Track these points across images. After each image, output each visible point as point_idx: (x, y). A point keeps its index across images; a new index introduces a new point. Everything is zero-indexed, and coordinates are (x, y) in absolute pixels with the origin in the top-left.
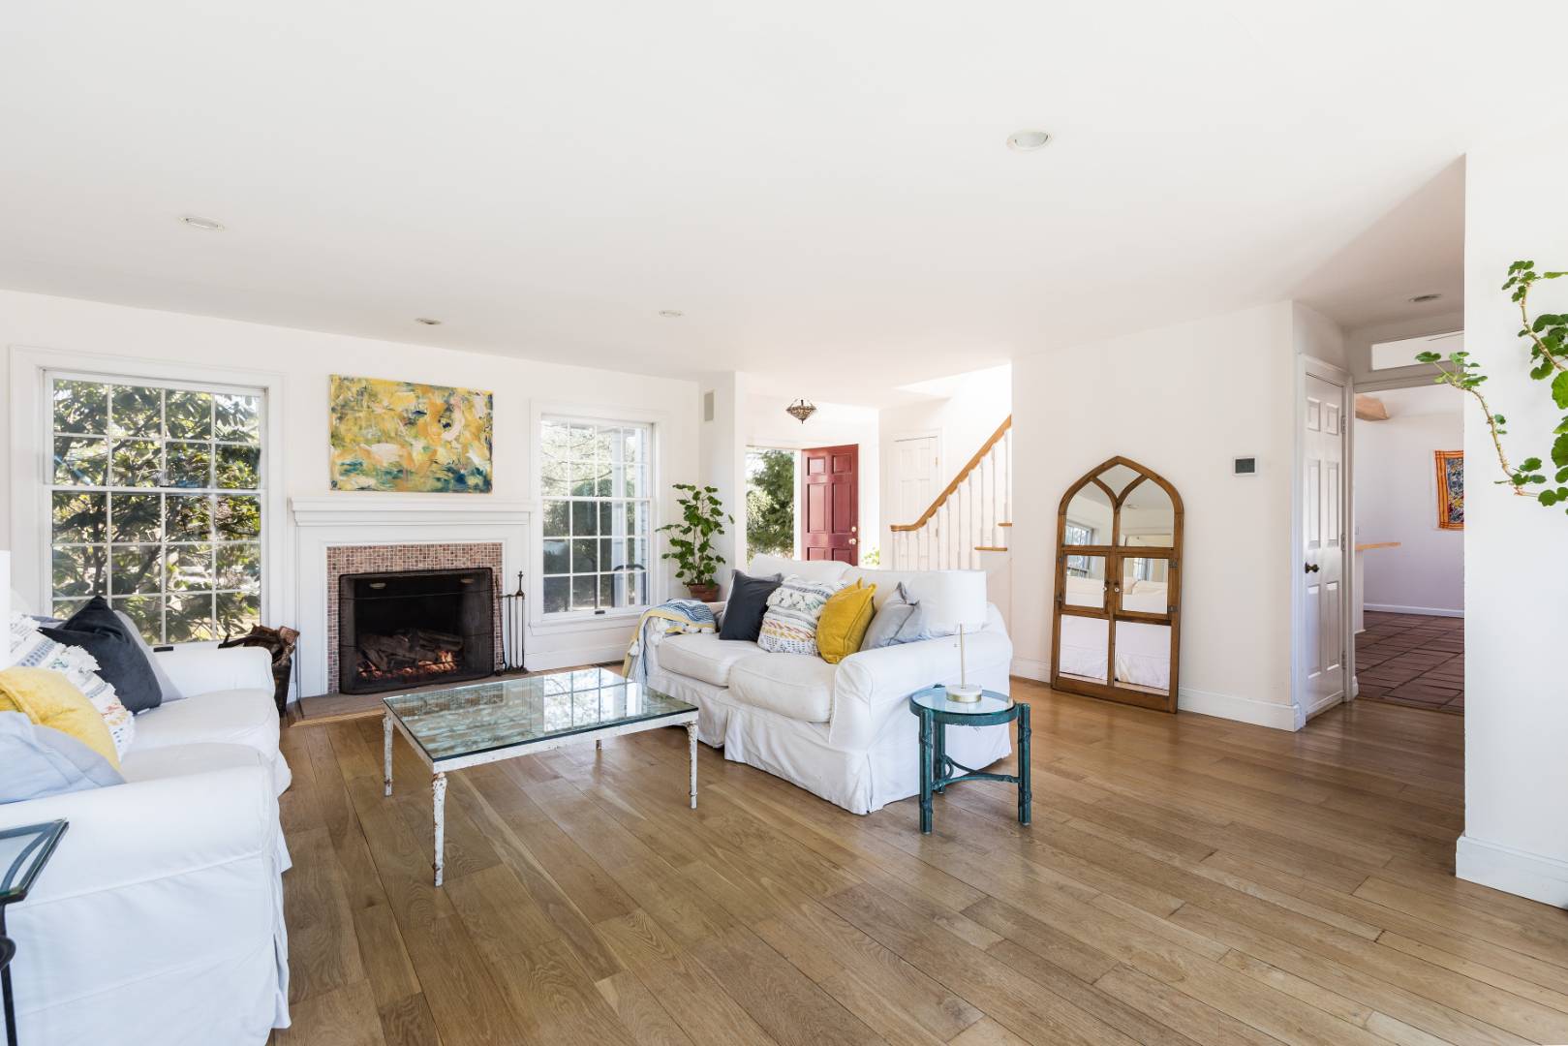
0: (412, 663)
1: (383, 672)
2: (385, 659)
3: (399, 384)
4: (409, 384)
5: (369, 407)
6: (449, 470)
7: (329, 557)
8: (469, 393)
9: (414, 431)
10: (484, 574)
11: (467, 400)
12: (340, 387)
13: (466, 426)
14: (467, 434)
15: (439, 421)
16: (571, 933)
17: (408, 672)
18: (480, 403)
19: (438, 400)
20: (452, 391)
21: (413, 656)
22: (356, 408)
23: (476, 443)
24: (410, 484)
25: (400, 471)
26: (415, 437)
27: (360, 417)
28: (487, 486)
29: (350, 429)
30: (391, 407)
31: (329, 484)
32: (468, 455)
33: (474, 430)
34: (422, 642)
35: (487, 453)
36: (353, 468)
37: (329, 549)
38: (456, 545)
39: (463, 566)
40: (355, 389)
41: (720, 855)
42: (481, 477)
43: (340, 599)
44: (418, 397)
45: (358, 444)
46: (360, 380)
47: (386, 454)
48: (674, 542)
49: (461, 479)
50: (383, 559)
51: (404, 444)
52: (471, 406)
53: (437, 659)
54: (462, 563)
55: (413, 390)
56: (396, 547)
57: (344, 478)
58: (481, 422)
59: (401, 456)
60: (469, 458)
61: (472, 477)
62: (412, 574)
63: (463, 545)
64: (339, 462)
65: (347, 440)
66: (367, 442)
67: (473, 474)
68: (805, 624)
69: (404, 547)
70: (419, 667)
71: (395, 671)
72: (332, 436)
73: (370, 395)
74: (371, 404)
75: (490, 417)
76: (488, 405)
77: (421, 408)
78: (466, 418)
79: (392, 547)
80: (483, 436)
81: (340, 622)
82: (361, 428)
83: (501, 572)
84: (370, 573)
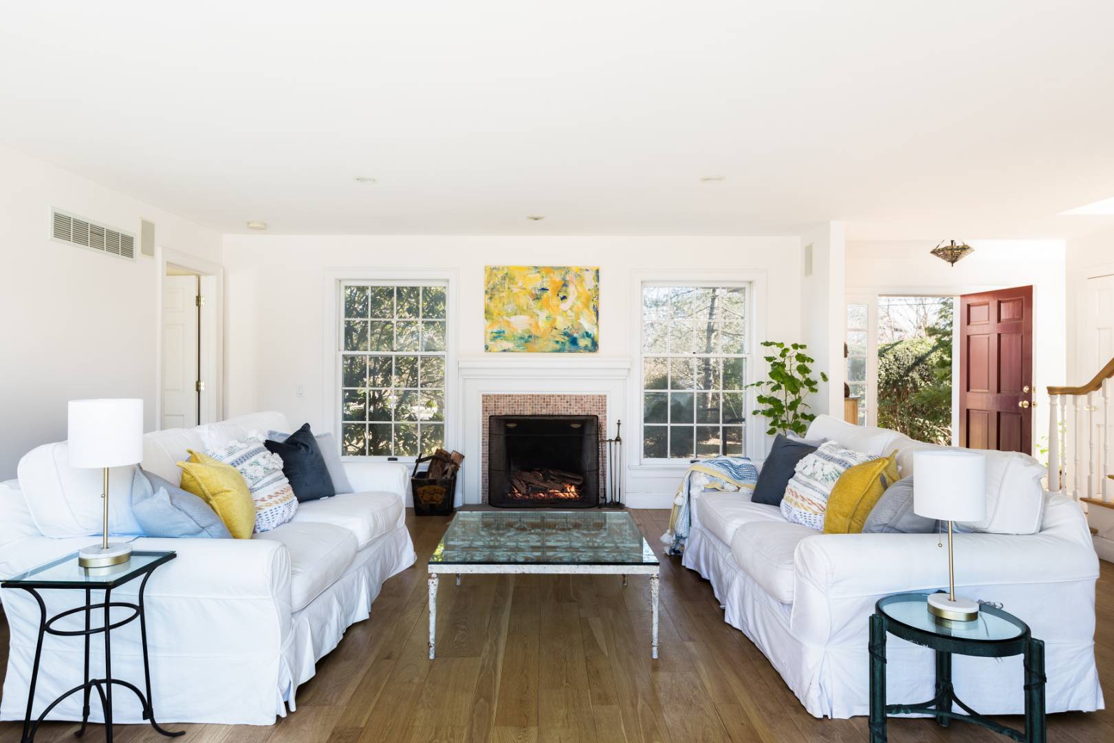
0: (545, 491)
1: (523, 494)
2: (525, 486)
3: (529, 268)
4: (536, 267)
5: (509, 288)
6: (565, 334)
7: (483, 402)
8: (581, 269)
9: (539, 304)
10: (592, 420)
11: (579, 275)
12: (490, 275)
13: (578, 298)
14: (579, 304)
15: (558, 295)
16: (475, 726)
17: (540, 496)
18: (589, 277)
19: (557, 278)
20: (567, 270)
21: (546, 486)
22: (501, 290)
23: (585, 311)
24: (537, 347)
25: (530, 337)
26: (541, 309)
27: (503, 297)
28: (595, 346)
29: (497, 306)
30: (524, 287)
31: (484, 348)
32: (579, 321)
33: (584, 300)
34: (552, 477)
35: (595, 319)
36: (499, 335)
37: (483, 396)
38: (570, 396)
39: (575, 414)
40: (500, 274)
41: (639, 707)
42: (590, 340)
43: (490, 434)
44: (543, 277)
45: (502, 317)
46: (503, 269)
47: (520, 324)
48: (761, 399)
49: (574, 341)
50: (518, 405)
51: (534, 315)
52: (582, 281)
53: (563, 490)
54: (575, 410)
55: (539, 272)
56: (527, 395)
57: (493, 343)
58: (590, 293)
59: (531, 325)
60: (580, 324)
61: (582, 340)
62: (538, 418)
63: (576, 396)
64: (490, 331)
65: (495, 314)
66: (508, 315)
67: (583, 337)
68: (819, 496)
69: (533, 395)
70: (549, 494)
71: (531, 495)
72: (485, 312)
73: (510, 279)
74: (511, 286)
75: (597, 289)
76: (596, 278)
77: (545, 286)
78: (578, 291)
79: (524, 396)
80: (591, 305)
81: (489, 451)
82: (504, 304)
83: (605, 419)
84: (509, 416)
